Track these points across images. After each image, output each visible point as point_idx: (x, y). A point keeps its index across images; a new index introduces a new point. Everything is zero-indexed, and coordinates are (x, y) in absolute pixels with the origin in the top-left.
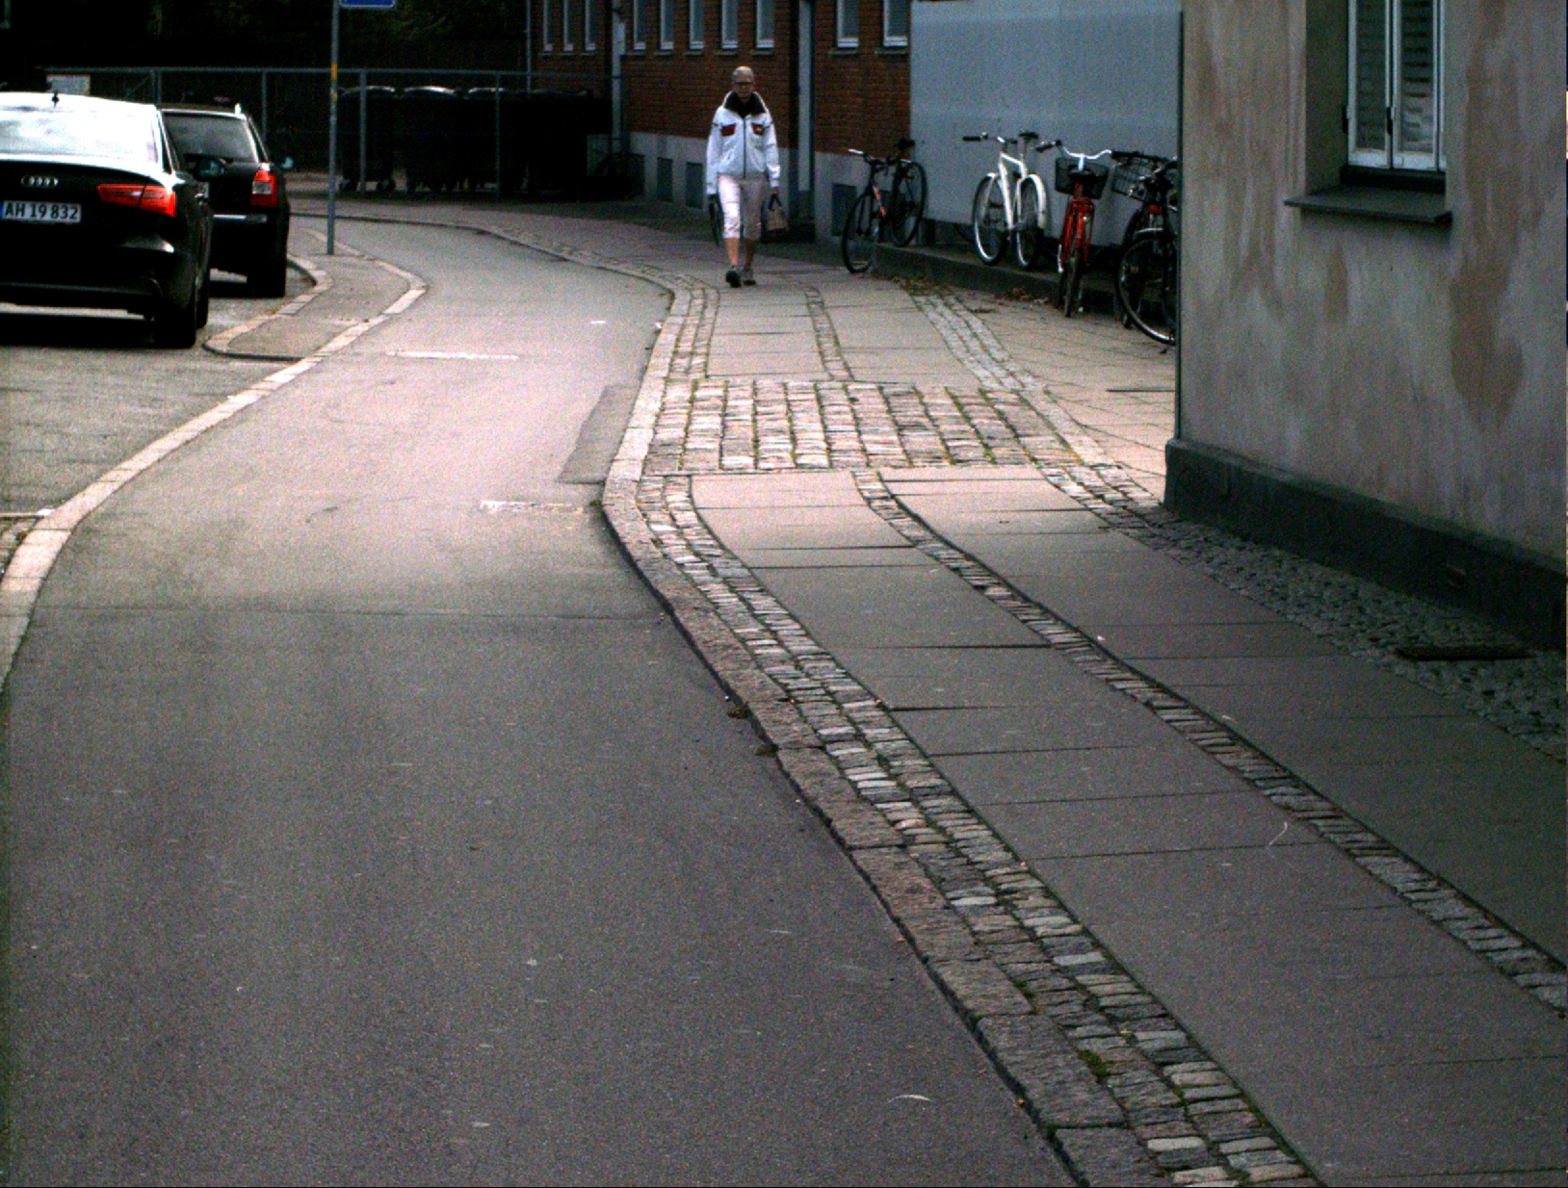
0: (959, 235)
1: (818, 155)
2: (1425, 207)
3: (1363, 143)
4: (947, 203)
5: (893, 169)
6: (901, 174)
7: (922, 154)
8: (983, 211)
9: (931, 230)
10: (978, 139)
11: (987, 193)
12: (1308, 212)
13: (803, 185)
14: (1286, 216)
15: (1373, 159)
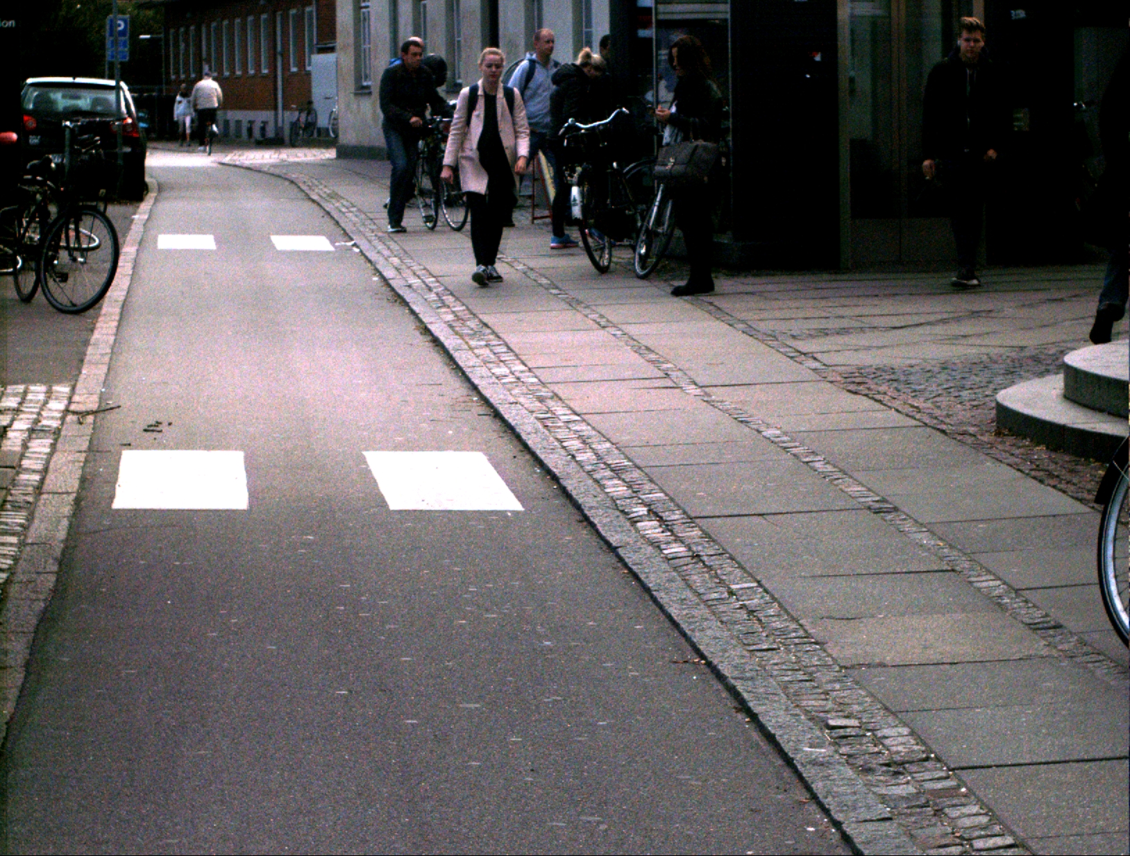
0: (327, 130)
1: (285, 112)
2: (367, 91)
3: (365, 80)
4: (323, 122)
5: (306, 112)
6: (309, 114)
7: (316, 106)
8: (332, 122)
9: (319, 130)
10: (329, 98)
11: (332, 117)
12: (356, 94)
13: (280, 124)
14: (352, 95)
15: (365, 84)
